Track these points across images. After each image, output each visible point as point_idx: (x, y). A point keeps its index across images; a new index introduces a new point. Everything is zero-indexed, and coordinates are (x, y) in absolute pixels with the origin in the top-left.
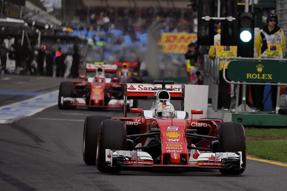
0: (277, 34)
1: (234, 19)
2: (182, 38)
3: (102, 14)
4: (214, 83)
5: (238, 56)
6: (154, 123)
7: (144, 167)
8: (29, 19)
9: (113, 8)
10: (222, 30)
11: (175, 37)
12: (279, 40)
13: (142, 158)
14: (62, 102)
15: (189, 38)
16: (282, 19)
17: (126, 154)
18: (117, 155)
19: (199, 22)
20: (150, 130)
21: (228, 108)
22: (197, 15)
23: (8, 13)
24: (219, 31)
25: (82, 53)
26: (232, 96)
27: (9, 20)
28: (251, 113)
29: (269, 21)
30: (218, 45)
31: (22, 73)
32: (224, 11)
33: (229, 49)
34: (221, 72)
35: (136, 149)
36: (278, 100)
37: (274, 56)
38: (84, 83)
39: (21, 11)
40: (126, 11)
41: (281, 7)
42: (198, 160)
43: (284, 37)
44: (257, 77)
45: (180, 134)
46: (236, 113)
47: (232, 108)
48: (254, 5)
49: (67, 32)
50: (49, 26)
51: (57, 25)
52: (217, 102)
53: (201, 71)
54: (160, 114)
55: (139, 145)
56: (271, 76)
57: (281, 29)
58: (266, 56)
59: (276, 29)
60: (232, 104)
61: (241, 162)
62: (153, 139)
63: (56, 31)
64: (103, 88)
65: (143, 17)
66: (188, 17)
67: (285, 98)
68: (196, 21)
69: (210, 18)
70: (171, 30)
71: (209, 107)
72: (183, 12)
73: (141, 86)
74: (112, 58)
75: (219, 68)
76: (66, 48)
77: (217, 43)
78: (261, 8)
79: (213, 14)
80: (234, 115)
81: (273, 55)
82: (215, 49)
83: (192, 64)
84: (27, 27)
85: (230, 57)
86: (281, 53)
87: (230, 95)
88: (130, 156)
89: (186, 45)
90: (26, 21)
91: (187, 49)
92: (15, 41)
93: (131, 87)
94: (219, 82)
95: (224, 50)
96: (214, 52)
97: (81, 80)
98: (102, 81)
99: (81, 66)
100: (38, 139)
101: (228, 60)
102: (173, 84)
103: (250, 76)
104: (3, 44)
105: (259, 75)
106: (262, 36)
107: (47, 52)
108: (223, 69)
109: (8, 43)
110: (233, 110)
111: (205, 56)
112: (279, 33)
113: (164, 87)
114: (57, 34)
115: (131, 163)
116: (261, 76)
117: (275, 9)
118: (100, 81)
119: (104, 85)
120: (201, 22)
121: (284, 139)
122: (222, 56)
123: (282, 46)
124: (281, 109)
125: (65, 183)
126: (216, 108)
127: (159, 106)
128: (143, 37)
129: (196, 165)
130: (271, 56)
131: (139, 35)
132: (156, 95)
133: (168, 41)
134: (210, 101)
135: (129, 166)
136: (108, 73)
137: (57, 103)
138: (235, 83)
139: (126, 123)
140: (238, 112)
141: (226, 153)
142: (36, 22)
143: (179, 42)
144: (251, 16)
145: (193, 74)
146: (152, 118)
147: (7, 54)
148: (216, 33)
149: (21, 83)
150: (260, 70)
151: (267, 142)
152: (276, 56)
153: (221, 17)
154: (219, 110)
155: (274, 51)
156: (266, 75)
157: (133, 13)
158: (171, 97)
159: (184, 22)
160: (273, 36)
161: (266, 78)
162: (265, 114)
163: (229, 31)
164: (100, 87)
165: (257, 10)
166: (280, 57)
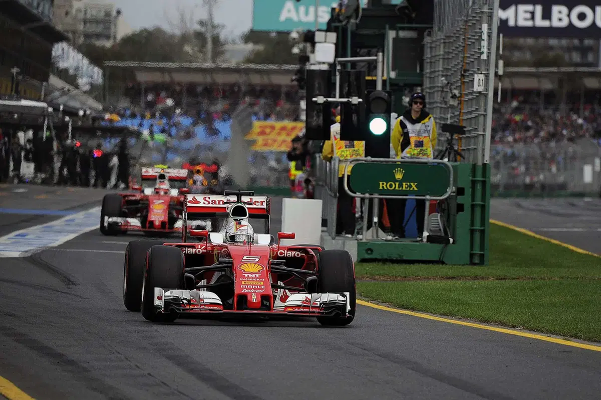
0: (424, 123)
1: (361, 100)
2: (283, 129)
3: (163, 94)
4: (331, 196)
5: (366, 156)
6: (224, 251)
7: (209, 313)
8: (55, 101)
9: (179, 84)
10: (343, 117)
11: (273, 128)
12: (428, 131)
13: (206, 301)
14: (106, 224)
15: (293, 129)
16: (432, 101)
17: (184, 294)
18: (170, 296)
19: (307, 105)
20: (218, 260)
21: (352, 234)
22: (305, 94)
23: (22, 93)
24: (338, 118)
25: (134, 152)
26: (357, 215)
27: (24, 103)
28: (386, 241)
29: (413, 104)
30: (336, 139)
31: (44, 182)
32: (346, 89)
33: (353, 146)
34: (341, 180)
35: (198, 288)
36: (426, 222)
37: (421, 155)
38: (138, 196)
39: (43, 88)
40: (199, 89)
41: (430, 83)
42: (286, 304)
43: (435, 127)
44: (395, 187)
45: (262, 266)
46: (364, 241)
47: (358, 233)
48: (390, 79)
49: (111, 121)
50: (85, 111)
51: (96, 110)
52: (335, 224)
53: (311, 178)
54: (233, 238)
55: (203, 282)
56: (416, 186)
57: (430, 116)
58: (409, 155)
59: (423, 115)
60: (358, 227)
61: (348, 308)
62: (223, 273)
63: (94, 119)
64: (167, 204)
65: (224, 97)
66: (292, 97)
67: (436, 218)
68: (303, 105)
69: (325, 99)
70: (267, 117)
71: (322, 231)
72: (284, 90)
73: (207, 199)
74: (178, 159)
75: (338, 175)
76: (109, 145)
77: (335, 137)
78: (401, 84)
79: (330, 93)
80: (360, 244)
81: (419, 154)
82: (332, 145)
83: (298, 168)
84: (51, 113)
85: (354, 157)
86: (430, 151)
87: (354, 214)
88: (189, 298)
89: (289, 139)
90: (50, 104)
91: (290, 145)
92: (34, 134)
93: (192, 199)
94: (338, 194)
95: (346, 148)
96: (330, 150)
97: (134, 191)
98: (166, 193)
99: (134, 171)
100: (68, 281)
101: (351, 162)
102: (253, 195)
103: (384, 186)
104: (16, 139)
105: (397, 184)
107: (81, 151)
108: (343, 175)
109: (23, 137)
110: (360, 237)
111: (317, 155)
112: (428, 122)
113: (239, 200)
114: (96, 125)
115: (191, 307)
116: (401, 185)
117: (421, 85)
118: (162, 193)
119: (168, 199)
120: (311, 105)
121: (435, 280)
122: (342, 156)
123: (431, 141)
124: (431, 234)
125: (109, 345)
126: (334, 234)
127: (231, 226)
128: (224, 128)
129: (284, 311)
130: (415, 156)
131: (218, 125)
132: (228, 211)
133: (262, 133)
134: (324, 223)
135: (188, 312)
136: (173, 181)
137: (98, 226)
138: (362, 196)
139: (185, 250)
140: (366, 239)
141: (327, 294)
142: (65, 106)
143: (279, 134)
144: (385, 95)
145: (300, 182)
146: (222, 243)
147: (23, 154)
149: (43, 197)
150: (399, 176)
151: (410, 283)
152: (424, 155)
153: (340, 97)
154: (338, 236)
155: (419, 149)
156: (408, 184)
157: (210, 92)
158: (249, 214)
159: (284, 105)
160: (418, 126)
161: (408, 189)
162: (406, 242)
163: (353, 119)
164: (161, 201)
165: (394, 87)
166: (429, 156)
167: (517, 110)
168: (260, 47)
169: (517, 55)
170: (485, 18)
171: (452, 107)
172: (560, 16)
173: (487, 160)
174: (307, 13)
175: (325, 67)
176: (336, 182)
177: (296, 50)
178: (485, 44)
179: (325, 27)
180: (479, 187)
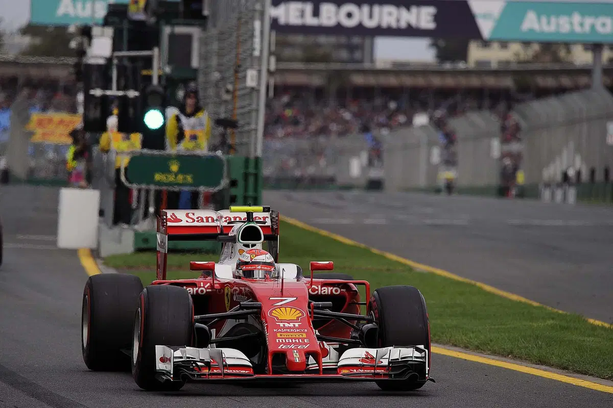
0: (198, 117)
1: (137, 94)
2: (61, 122)
4: (108, 187)
5: (142, 148)
11: (50, 121)
15: (71, 122)
16: (205, 96)
19: (85, 98)
22: (82, 87)
24: (115, 111)
29: (187, 98)
32: (123, 83)
33: (129, 138)
37: (195, 149)
41: (205, 78)
46: (141, 231)
47: (135, 224)
48: (166, 75)
56: (191, 178)
57: (204, 109)
58: (184, 148)
59: (197, 109)
66: (70, 91)
68: (81, 97)
69: (102, 92)
70: (44, 109)
72: (62, 84)
77: (112, 130)
78: (176, 79)
79: (107, 86)
80: (137, 235)
82: (109, 138)
85: (130, 150)
86: (204, 144)
87: (131, 205)
89: (67, 132)
94: (114, 185)
105: (173, 176)
106: (178, 119)
108: (120, 167)
110: (136, 227)
111: (94, 148)
112: (201, 115)
117: (195, 80)
120: (89, 98)
122: (120, 148)
123: (206, 135)
130: (191, 149)
133: (40, 123)
134: (101, 213)
138: (139, 187)
143: (56, 127)
144: (161, 89)
148: (111, 114)
150: (174, 168)
152: (198, 149)
153: (118, 89)
154: (115, 226)
155: (194, 142)
156: (183, 176)
159: (61, 98)
160: (193, 120)
161: (184, 181)
163: (130, 112)
165: (170, 82)
166: (203, 149)
167: (288, 105)
168: (38, 41)
169: (287, 52)
170: (257, 15)
171: (226, 101)
172: (329, 15)
173: (259, 153)
174: (84, 8)
175: (102, 62)
176: (112, 174)
177: (73, 44)
178: (257, 40)
179: (101, 22)
180: (251, 180)
